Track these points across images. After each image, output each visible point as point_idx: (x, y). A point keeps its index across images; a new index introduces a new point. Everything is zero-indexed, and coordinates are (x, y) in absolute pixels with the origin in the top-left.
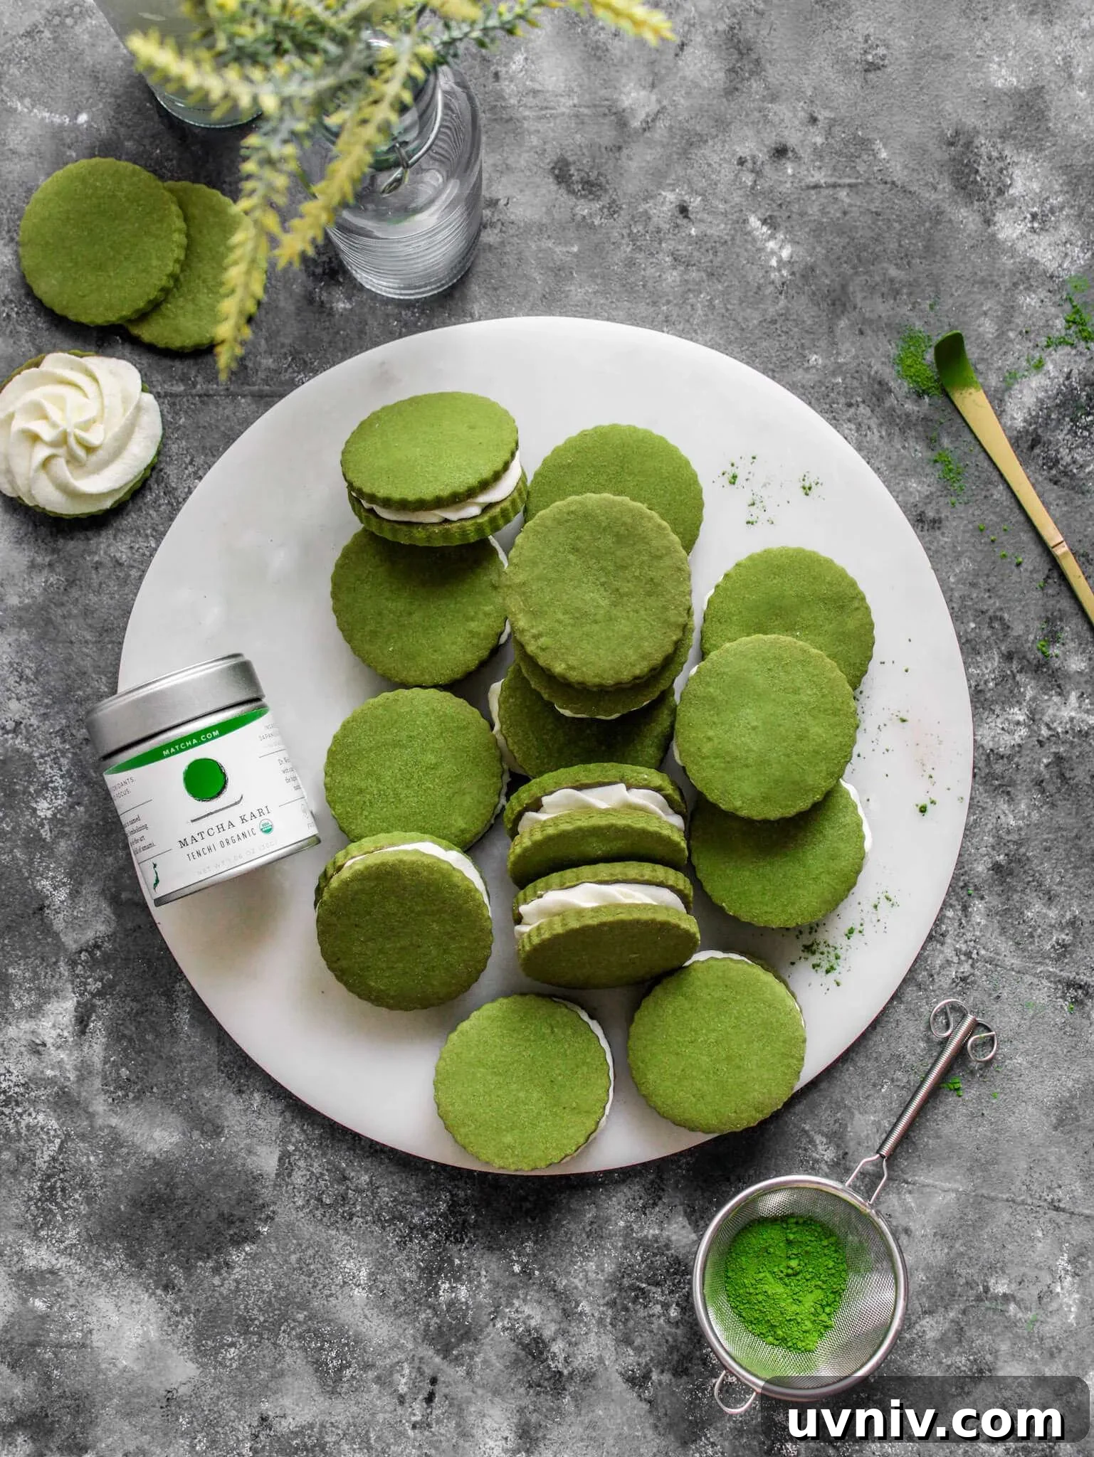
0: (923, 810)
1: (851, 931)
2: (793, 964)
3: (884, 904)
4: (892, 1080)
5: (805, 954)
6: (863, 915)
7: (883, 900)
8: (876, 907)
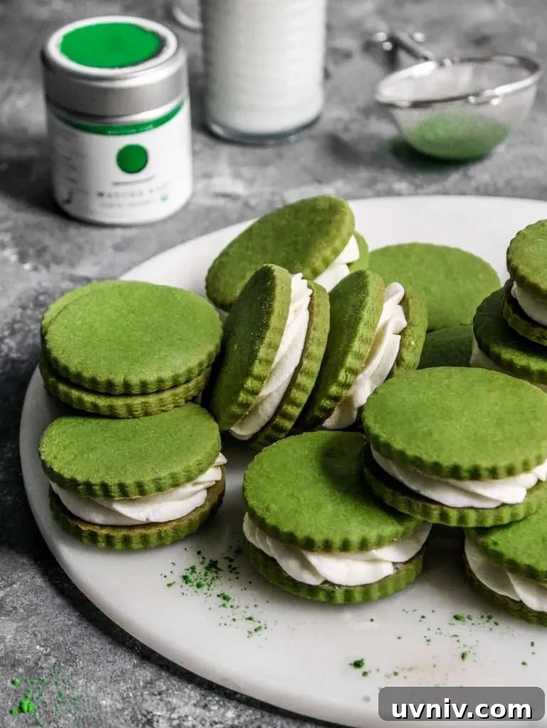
0: (358, 664)
1: (226, 598)
2: (199, 553)
3: (252, 626)
4: (48, 655)
5: (207, 562)
6: (242, 608)
7: (257, 625)
8: (250, 619)
